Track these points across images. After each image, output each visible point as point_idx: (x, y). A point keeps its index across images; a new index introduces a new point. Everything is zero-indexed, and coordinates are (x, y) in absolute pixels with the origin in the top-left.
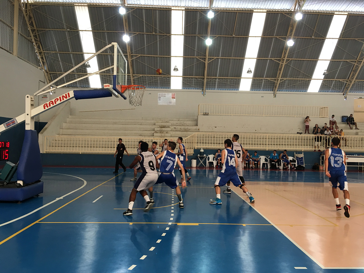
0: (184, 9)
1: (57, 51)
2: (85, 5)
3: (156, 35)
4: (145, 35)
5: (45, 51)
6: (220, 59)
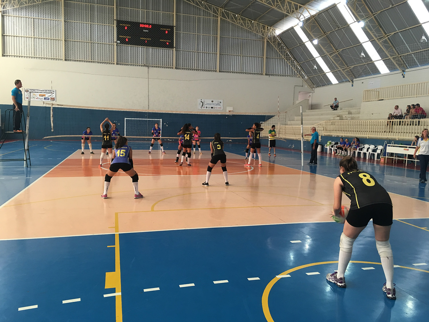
2: (297, 24)
3: (340, 29)
4: (335, 32)
6: (399, 33)
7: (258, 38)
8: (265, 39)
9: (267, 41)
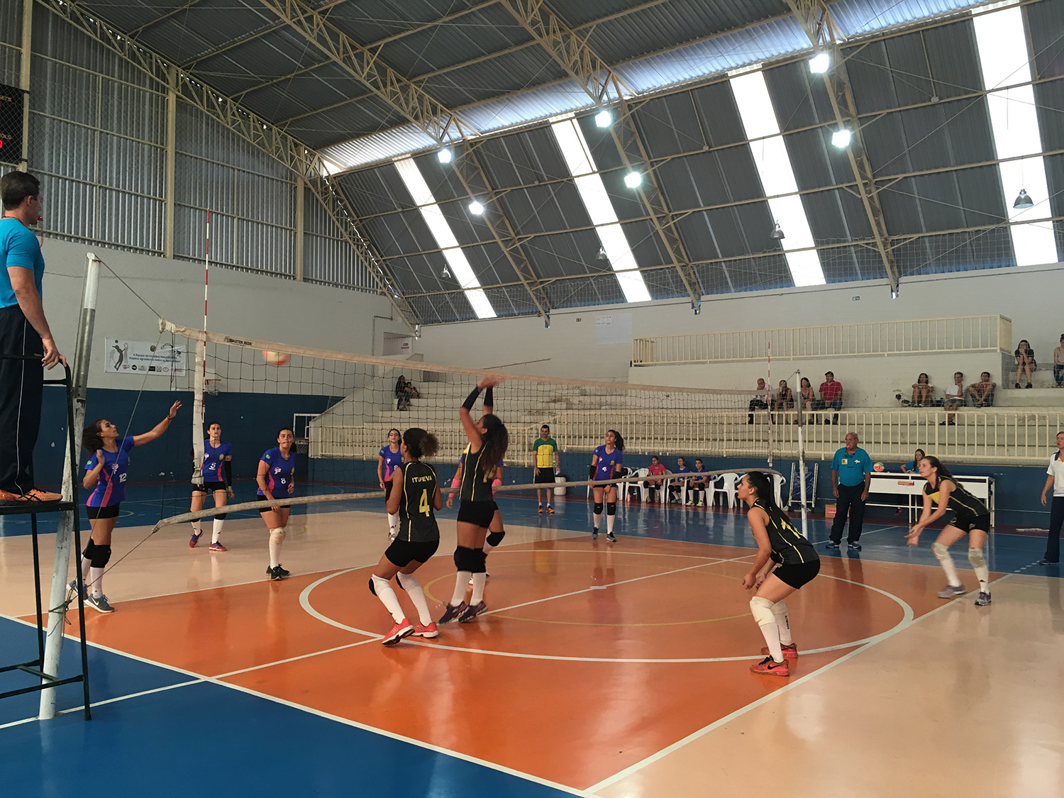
0: (572, 115)
1: (401, 254)
2: (408, 156)
3: (544, 185)
4: (525, 190)
5: (386, 256)
6: (705, 213)
7: (279, 175)
8: (299, 179)
9: (307, 189)
